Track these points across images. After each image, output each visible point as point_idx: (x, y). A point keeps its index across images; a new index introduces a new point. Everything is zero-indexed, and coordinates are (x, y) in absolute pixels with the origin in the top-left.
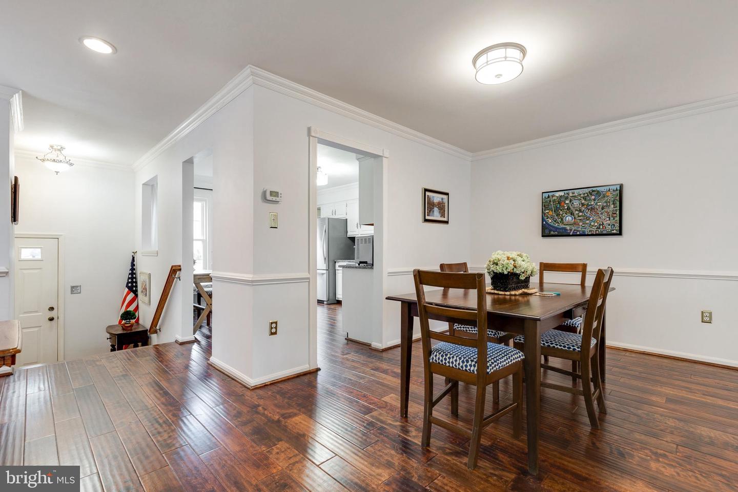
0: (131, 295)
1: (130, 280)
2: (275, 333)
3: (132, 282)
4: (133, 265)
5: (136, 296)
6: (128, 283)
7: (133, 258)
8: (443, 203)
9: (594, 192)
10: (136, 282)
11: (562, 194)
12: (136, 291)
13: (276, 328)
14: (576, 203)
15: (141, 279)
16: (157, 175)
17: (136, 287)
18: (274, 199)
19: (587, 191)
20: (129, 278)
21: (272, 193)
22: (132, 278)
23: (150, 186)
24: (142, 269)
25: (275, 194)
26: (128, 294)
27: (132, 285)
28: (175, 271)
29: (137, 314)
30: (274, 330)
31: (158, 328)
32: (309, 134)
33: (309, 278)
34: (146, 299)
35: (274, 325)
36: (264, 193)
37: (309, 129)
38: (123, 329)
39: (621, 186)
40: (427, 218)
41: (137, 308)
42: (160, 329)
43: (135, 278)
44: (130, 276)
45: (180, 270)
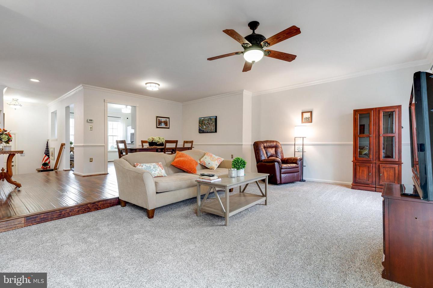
0: (47, 157)
1: (46, 151)
2: (92, 161)
3: (47, 152)
4: (47, 145)
5: (49, 157)
6: (45, 152)
7: (48, 142)
8: (166, 121)
9: (210, 119)
10: (49, 152)
11: (203, 119)
12: (49, 155)
13: (92, 160)
14: (206, 122)
15: (51, 150)
16: (57, 110)
17: (49, 154)
18: (91, 122)
19: (208, 118)
20: (46, 150)
21: (90, 120)
22: (47, 150)
23: (54, 113)
24: (51, 146)
25: (92, 120)
26: (45, 157)
27: (47, 153)
28: (63, 145)
29: (49, 164)
30: (91, 160)
31: (57, 167)
32: (104, 102)
33: (104, 146)
34: (53, 158)
35: (91, 159)
36: (87, 120)
37: (104, 100)
38: (43, 169)
39: (216, 117)
40: (158, 126)
41: (49, 162)
42: (58, 168)
43: (48, 150)
44: (46, 149)
45: (65, 145)
